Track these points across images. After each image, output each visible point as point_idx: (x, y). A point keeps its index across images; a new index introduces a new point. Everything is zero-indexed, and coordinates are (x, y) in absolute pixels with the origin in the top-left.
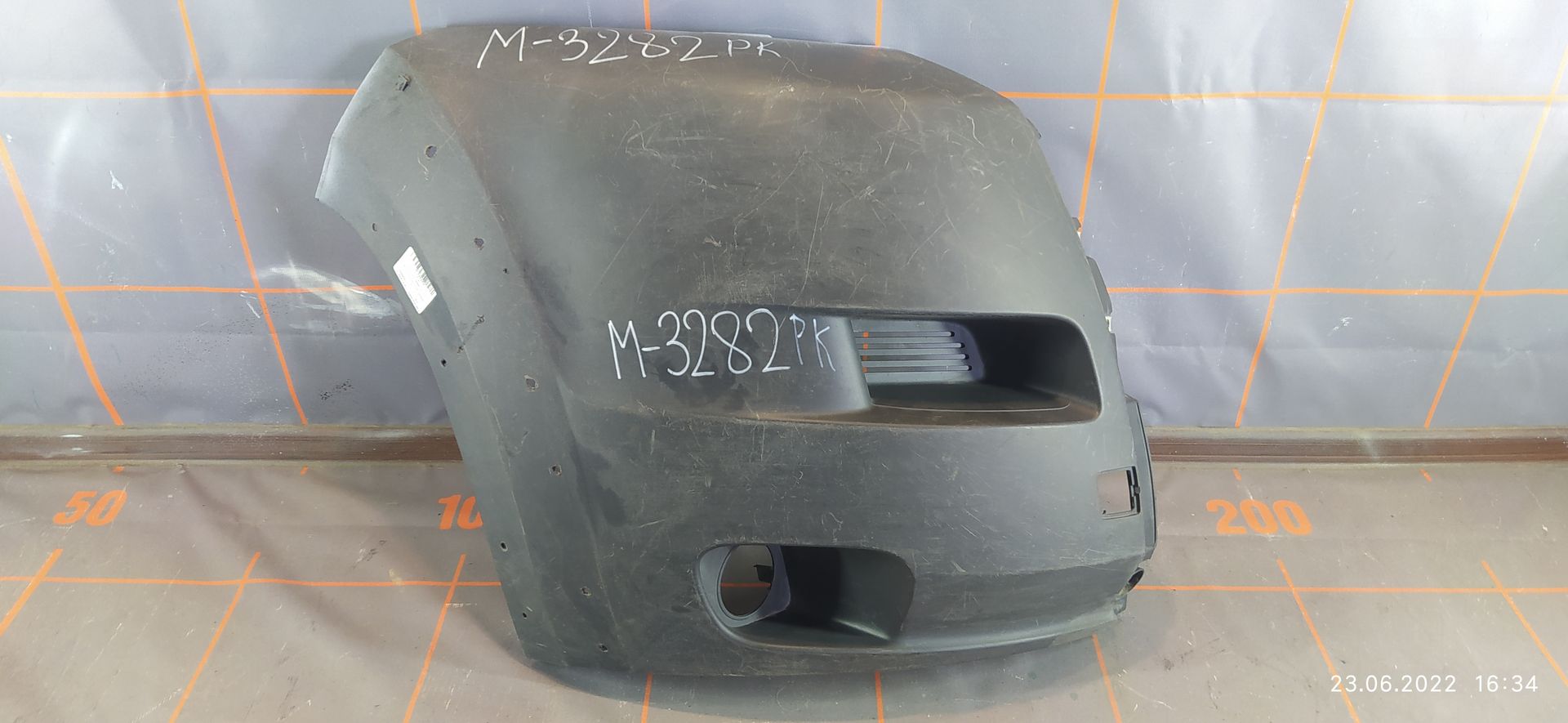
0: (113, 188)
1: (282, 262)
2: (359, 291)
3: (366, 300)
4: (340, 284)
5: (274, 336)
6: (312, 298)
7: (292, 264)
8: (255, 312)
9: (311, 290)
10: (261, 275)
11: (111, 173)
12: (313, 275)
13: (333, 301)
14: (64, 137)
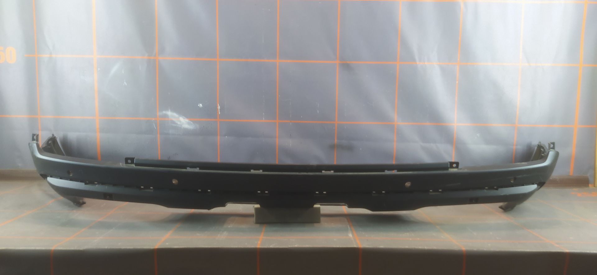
0: (124, 85)
1: (167, 109)
2: (187, 120)
3: (189, 124)
4: (182, 118)
5: (159, 135)
6: (173, 122)
7: (170, 111)
8: (155, 127)
9: (173, 119)
10: (159, 114)
11: (125, 80)
12: (175, 115)
13: (179, 123)
14: (115, 69)
